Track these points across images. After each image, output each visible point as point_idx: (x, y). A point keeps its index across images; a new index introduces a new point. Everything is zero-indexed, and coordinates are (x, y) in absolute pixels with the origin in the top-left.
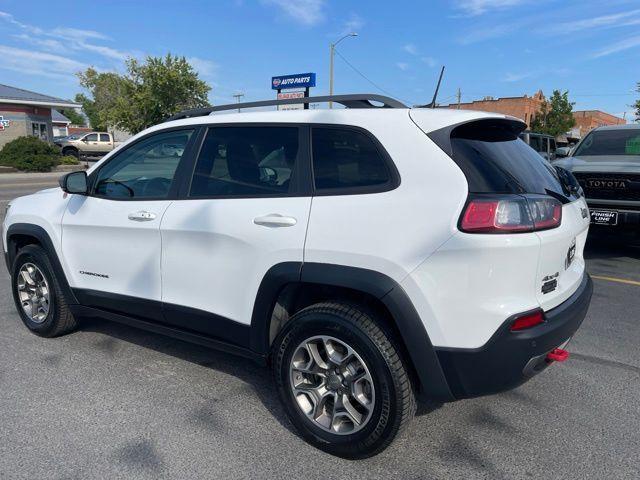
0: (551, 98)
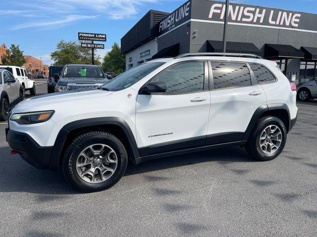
0: (11, 48)
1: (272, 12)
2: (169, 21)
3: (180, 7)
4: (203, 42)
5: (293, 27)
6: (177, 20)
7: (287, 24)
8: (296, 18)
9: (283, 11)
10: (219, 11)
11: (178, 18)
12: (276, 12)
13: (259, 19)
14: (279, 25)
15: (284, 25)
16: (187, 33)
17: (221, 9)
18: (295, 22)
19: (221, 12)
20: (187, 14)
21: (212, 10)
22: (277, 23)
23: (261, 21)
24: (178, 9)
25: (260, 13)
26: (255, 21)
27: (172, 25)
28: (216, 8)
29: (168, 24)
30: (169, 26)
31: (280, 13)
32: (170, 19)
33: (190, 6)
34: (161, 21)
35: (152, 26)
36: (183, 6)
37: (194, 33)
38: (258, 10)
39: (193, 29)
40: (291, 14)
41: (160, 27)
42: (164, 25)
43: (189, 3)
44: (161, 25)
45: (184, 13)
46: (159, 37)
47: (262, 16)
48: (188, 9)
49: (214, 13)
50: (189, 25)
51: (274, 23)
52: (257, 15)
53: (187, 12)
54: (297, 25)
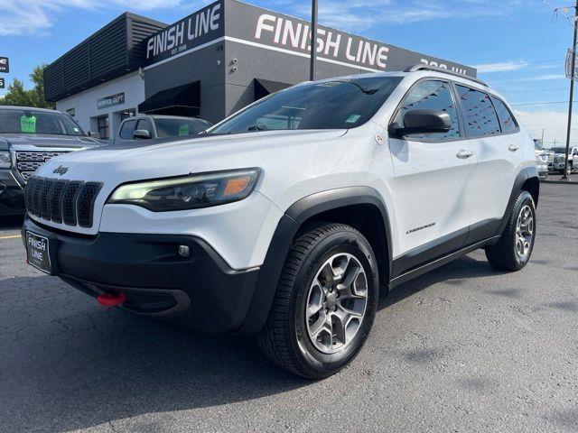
1: (350, 40)
2: (172, 38)
3: (199, 12)
4: (248, 81)
5: (378, 68)
6: (191, 37)
7: (372, 62)
8: (383, 53)
9: (365, 40)
10: (270, 28)
11: (193, 32)
12: (356, 40)
13: (332, 49)
14: (360, 64)
15: (367, 64)
16: (219, 62)
17: (274, 24)
18: (382, 61)
19: (275, 29)
20: (214, 27)
21: (261, 26)
22: (358, 60)
23: (336, 54)
24: (193, 16)
25: (334, 40)
26: (326, 52)
27: (180, 45)
28: (266, 22)
29: (169, 43)
30: (170, 47)
31: (361, 42)
32: (174, 33)
33: (221, 11)
34: (150, 38)
35: (130, 45)
36: (204, 10)
37: (232, 63)
38: (330, 34)
39: (229, 56)
40: (376, 46)
41: (149, 48)
42: (158, 45)
43: (218, 7)
44: (152, 44)
45: (207, 23)
46: (146, 68)
47: (336, 45)
48: (218, 16)
49: (263, 30)
50: (221, 47)
51: (353, 58)
52: (329, 43)
53: (215, 23)
54: (384, 66)
